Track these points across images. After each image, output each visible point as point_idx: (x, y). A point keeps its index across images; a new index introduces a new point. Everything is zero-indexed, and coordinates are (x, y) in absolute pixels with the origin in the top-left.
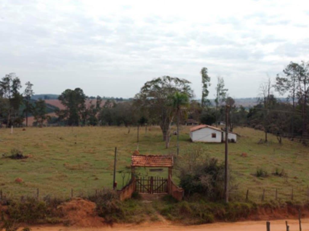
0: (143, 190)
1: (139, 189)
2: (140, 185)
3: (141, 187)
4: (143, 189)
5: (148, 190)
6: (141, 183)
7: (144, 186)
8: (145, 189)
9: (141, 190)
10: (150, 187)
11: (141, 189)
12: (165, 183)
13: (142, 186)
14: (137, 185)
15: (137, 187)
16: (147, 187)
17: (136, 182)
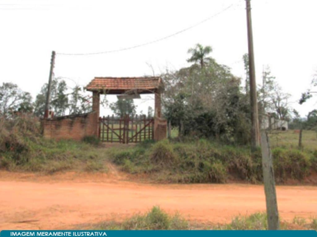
0: (112, 138)
1: (105, 135)
2: (106, 128)
3: (108, 133)
4: (112, 136)
5: (120, 137)
6: (107, 126)
7: (113, 130)
8: (115, 136)
9: (108, 138)
10: (122, 132)
11: (108, 136)
12: (149, 124)
13: (110, 131)
14: (102, 128)
15: (102, 131)
16: (118, 132)
17: (99, 123)
